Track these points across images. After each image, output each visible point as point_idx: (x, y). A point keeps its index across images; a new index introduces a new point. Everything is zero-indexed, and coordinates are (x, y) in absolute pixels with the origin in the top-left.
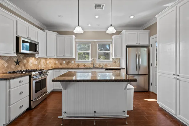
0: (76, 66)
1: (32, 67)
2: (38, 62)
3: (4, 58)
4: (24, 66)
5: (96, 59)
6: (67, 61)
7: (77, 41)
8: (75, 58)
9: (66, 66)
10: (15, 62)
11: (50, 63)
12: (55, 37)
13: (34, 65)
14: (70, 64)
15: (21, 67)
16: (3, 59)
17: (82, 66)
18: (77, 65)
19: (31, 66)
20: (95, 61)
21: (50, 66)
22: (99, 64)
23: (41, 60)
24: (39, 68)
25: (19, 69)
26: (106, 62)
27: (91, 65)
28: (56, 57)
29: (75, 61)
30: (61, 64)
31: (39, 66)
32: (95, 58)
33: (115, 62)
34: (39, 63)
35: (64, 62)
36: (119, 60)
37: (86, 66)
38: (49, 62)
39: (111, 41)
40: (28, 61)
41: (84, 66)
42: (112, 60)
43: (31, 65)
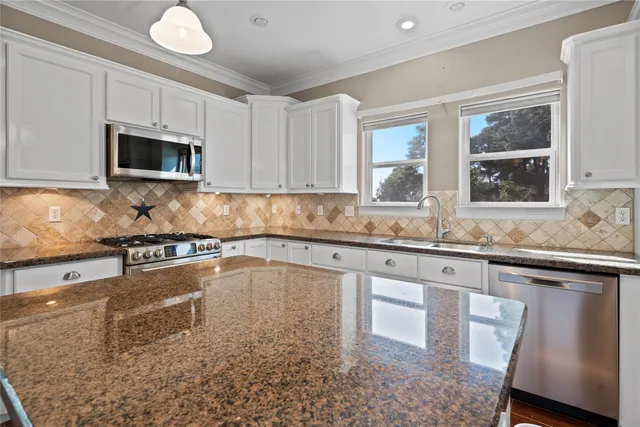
0: (360, 228)
1: (204, 223)
2: (230, 210)
3: (92, 195)
4: (171, 222)
5: (455, 196)
6: (331, 205)
7: (364, 118)
8: (357, 192)
9: (326, 225)
10: (135, 207)
11: (280, 211)
12: (283, 114)
13: (214, 217)
14: (340, 218)
15: (159, 224)
16: (85, 198)
17: (384, 229)
18: (366, 227)
19: (201, 222)
20: (450, 210)
21: (280, 222)
22: (470, 226)
23: (244, 202)
24: (236, 229)
25: (150, 229)
26: (517, 216)
27: (426, 229)
28: (284, 191)
29: (356, 209)
30: (311, 218)
31: (239, 223)
32: (449, 193)
33: (591, 219)
34: (239, 210)
35: (320, 210)
36: (632, 205)
37: (402, 229)
38: (278, 210)
39: (554, 83)
40: (187, 206)
41: (397, 230)
42: (563, 204)
43: (202, 219)
